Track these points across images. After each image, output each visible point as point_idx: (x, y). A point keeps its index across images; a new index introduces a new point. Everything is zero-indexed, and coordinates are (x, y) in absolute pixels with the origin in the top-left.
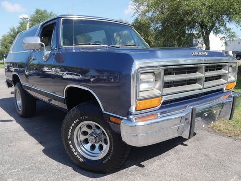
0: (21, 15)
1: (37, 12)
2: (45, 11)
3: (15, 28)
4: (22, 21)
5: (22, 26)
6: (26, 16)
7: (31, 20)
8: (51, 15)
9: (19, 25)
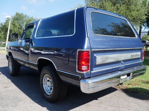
0: (6, 16)
1: (17, 14)
2: (22, 14)
3: (3, 23)
4: (7, 19)
5: (7, 22)
6: (9, 17)
7: (13, 19)
8: (25, 16)
9: (5, 21)
